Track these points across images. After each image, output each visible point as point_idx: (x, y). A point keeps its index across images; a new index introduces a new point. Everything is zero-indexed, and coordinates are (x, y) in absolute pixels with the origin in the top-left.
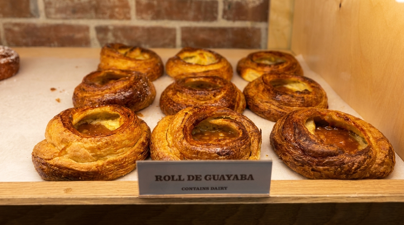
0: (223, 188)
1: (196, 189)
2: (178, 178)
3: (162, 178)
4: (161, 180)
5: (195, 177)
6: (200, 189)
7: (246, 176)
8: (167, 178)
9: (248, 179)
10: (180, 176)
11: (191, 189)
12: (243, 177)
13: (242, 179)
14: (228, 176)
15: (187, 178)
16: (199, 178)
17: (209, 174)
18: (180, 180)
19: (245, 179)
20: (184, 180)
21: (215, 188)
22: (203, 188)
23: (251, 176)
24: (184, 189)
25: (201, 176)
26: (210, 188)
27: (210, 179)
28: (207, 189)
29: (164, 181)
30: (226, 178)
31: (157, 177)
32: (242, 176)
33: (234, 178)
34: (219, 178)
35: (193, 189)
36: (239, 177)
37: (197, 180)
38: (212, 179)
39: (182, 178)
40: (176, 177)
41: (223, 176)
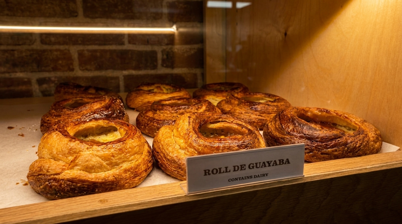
0: (264, 174)
1: (241, 179)
2: (225, 170)
3: (210, 172)
4: (209, 174)
5: (240, 167)
6: (244, 178)
7: (283, 160)
8: (215, 171)
9: (285, 164)
10: (226, 168)
11: (236, 179)
12: (281, 162)
13: (280, 164)
14: (268, 162)
15: (232, 169)
16: (243, 167)
17: (253, 163)
18: (226, 172)
19: (283, 163)
20: (230, 171)
21: (257, 176)
22: (247, 177)
23: (288, 159)
24: (230, 180)
25: (245, 165)
26: (253, 177)
27: (253, 167)
28: (250, 178)
29: (212, 174)
30: (267, 164)
31: (205, 171)
32: (280, 160)
33: (274, 164)
34: (261, 166)
35: (238, 179)
36: (278, 163)
37: (241, 170)
38: (255, 167)
39: (228, 170)
40: (223, 169)
41: (264, 163)
